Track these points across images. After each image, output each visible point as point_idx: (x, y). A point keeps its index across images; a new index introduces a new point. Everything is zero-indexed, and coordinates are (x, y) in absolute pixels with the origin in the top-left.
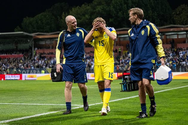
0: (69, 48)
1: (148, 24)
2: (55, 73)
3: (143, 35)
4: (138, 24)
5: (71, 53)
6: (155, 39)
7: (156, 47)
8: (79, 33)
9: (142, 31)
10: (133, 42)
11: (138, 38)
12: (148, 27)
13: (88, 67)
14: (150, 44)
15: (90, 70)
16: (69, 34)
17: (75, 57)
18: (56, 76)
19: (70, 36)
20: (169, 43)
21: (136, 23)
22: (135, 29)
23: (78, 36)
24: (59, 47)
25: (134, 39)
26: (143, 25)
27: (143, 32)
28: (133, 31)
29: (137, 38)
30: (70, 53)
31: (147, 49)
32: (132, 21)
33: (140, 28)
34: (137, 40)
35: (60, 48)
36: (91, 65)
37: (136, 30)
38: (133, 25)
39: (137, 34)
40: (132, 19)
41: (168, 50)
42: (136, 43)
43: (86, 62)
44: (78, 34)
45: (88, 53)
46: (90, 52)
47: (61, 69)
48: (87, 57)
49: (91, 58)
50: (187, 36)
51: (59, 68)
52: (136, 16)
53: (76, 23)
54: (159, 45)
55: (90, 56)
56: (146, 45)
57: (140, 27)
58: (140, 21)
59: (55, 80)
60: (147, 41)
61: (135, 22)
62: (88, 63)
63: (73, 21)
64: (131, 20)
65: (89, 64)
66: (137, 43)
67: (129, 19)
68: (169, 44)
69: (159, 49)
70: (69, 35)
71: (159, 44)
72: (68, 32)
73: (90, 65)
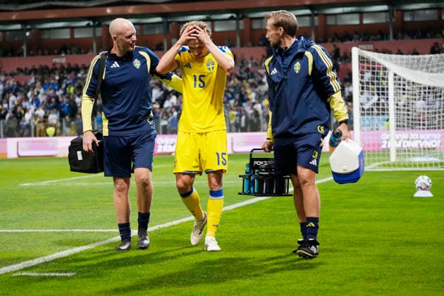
0: (116, 95)
1: (308, 47)
2: (79, 153)
3: (297, 72)
4: (286, 48)
5: (121, 108)
6: (325, 83)
7: (329, 100)
8: (139, 59)
9: (296, 65)
10: (276, 88)
11: (286, 80)
12: (308, 54)
13: (15, 119)
14: (314, 93)
15: (19, 127)
16: (116, 62)
17: (130, 118)
18: (80, 157)
19: (118, 66)
20: (261, 43)
21: (282, 46)
22: (279, 59)
23: (138, 67)
24: (91, 91)
25: (279, 81)
26: (297, 49)
27: (297, 67)
28: (276, 64)
29: (284, 79)
30: (118, 107)
31: (307, 104)
32: (272, 41)
33: (291, 58)
34: (284, 82)
35: (91, 94)
36: (23, 112)
37: (282, 61)
38: (275, 50)
39: (286, 70)
40: (272, 36)
41: (256, 64)
42: (282, 90)
43: (8, 103)
44: (137, 64)
45: (12, 75)
46: (15, 71)
47: (94, 143)
48: (7, 86)
49: (22, 92)
50: (312, 21)
51: (90, 142)
52: (282, 29)
53: (134, 38)
54: (334, 96)
55: (19, 84)
56: (304, 95)
57: (290, 55)
58: (290, 40)
59: (78, 168)
60: (308, 87)
61: (279, 42)
62: (11, 106)
63: (128, 33)
64: (270, 39)
65: (16, 108)
66: (285, 90)
67: (267, 36)
68: (259, 45)
69: (335, 103)
70: (116, 65)
71: (334, 93)
72: (113, 58)
73: (20, 113)
